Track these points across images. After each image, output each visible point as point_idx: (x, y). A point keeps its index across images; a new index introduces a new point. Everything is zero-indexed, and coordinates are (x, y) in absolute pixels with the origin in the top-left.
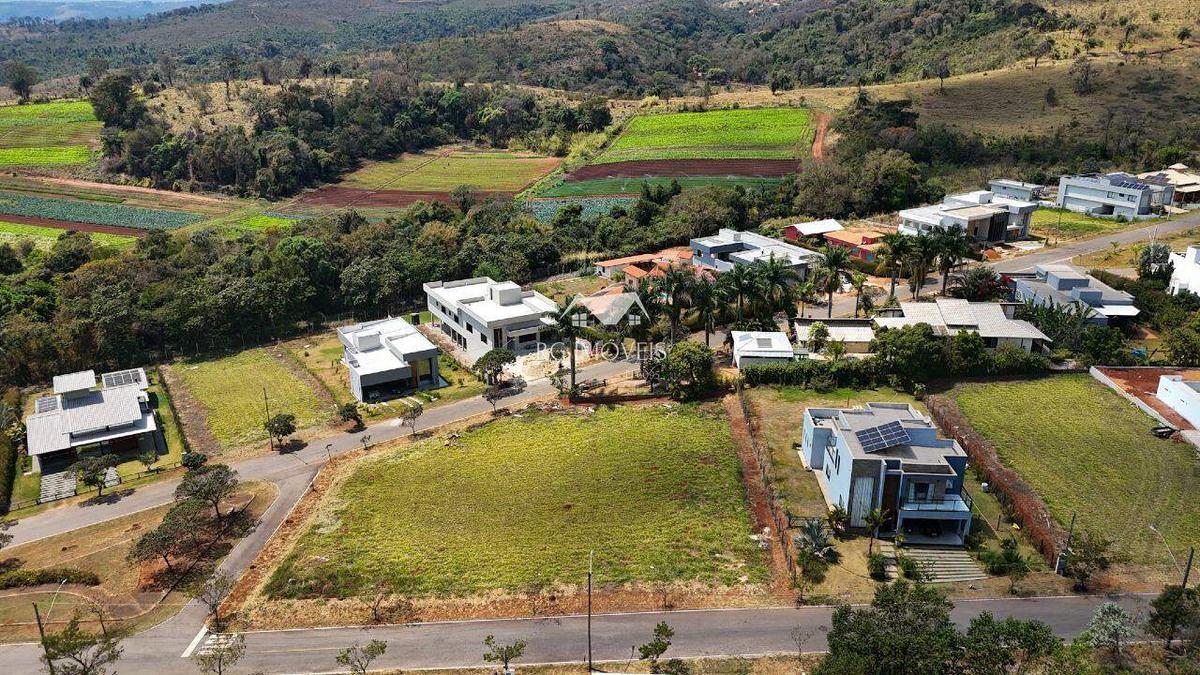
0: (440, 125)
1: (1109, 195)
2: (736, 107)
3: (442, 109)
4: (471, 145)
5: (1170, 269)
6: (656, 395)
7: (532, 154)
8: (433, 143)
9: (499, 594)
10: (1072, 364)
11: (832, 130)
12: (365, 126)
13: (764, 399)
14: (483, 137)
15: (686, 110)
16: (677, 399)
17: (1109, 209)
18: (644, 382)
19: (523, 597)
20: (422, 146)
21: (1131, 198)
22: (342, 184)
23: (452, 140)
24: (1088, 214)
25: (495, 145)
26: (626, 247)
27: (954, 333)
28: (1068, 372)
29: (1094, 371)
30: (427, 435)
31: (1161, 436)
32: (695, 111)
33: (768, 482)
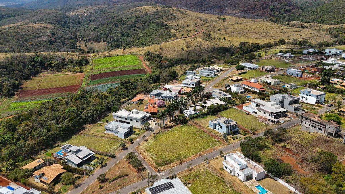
0: (37, 67)
1: (208, 73)
2: (118, 55)
3: (35, 62)
4: (49, 71)
5: (231, 88)
6: (177, 124)
7: (71, 73)
8: (38, 73)
9: (193, 156)
10: (230, 106)
11: (145, 61)
12: (20, 71)
13: (195, 120)
14: (52, 69)
15: (105, 57)
16: (182, 124)
17: (209, 75)
18: (172, 123)
19: (196, 155)
20: (36, 74)
21: (212, 73)
22: (23, 89)
23: (42, 71)
24: (206, 76)
25: (57, 71)
26: (130, 96)
27: (216, 105)
28: (230, 107)
29: (233, 107)
30: (147, 140)
31: (248, 114)
32: (108, 57)
33: (210, 132)
